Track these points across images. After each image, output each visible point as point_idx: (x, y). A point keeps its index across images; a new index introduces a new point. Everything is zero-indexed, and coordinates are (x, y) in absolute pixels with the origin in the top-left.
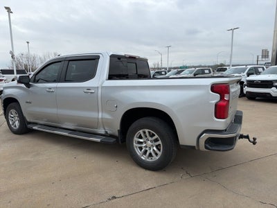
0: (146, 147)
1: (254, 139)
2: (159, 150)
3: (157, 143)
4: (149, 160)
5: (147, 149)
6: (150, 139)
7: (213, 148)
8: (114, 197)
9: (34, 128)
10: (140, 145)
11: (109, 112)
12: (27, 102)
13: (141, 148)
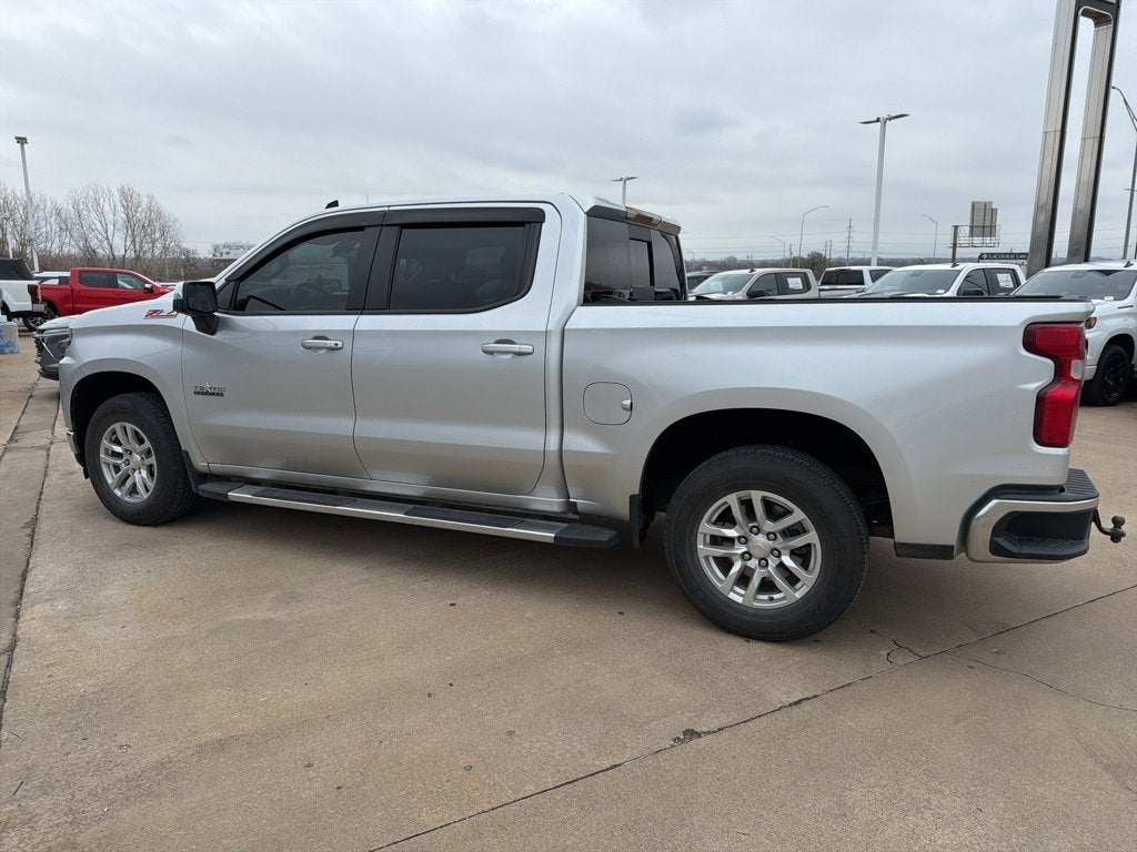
0: (747, 556)
1: (1118, 522)
2: (805, 565)
3: (799, 542)
4: (763, 602)
5: (753, 563)
6: (769, 526)
7: (1026, 550)
8: (691, 734)
9: (234, 495)
10: (720, 552)
11: (593, 428)
12: (202, 393)
13: (725, 564)
